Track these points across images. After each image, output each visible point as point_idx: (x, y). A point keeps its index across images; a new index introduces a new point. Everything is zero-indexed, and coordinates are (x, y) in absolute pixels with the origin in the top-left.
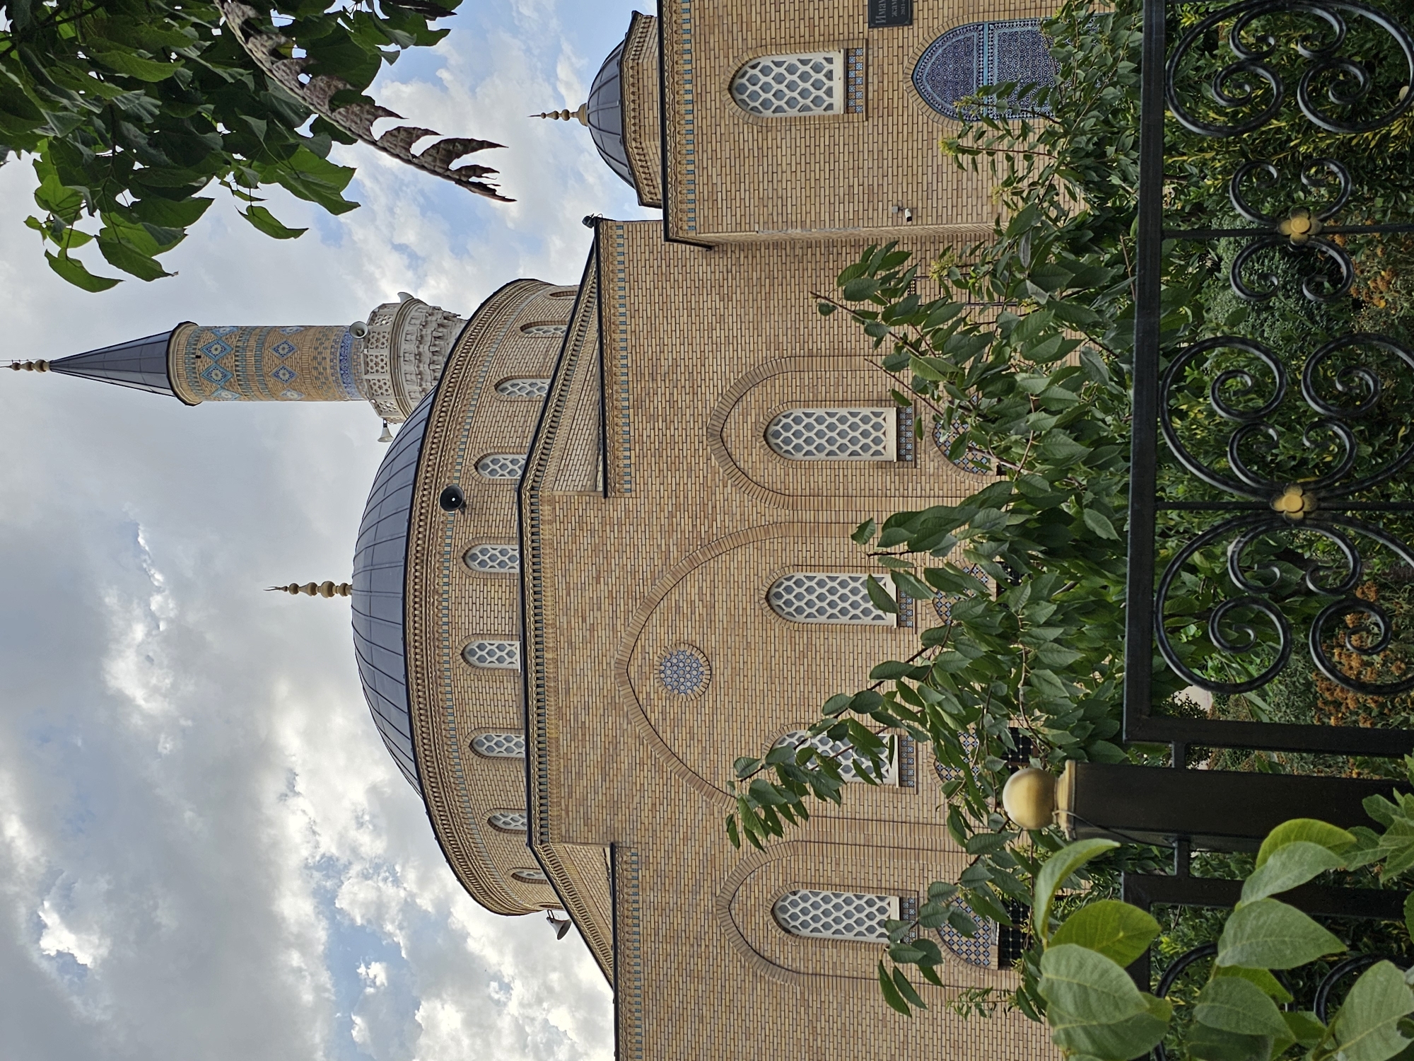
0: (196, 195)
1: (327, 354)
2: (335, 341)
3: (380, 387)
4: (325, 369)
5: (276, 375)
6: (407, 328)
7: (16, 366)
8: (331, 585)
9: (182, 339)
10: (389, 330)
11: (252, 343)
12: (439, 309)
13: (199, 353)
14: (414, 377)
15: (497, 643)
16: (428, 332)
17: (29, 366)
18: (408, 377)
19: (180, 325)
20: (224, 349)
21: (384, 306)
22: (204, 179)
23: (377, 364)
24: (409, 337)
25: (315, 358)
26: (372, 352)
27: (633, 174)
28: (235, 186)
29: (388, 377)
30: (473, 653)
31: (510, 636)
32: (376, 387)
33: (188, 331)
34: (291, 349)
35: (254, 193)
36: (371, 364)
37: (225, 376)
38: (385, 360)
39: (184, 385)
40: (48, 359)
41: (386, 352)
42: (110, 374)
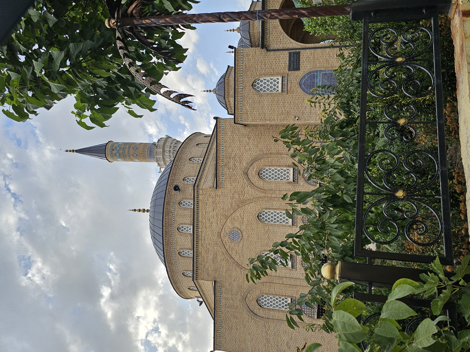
0: (115, 107)
1: (146, 150)
2: (148, 147)
3: (159, 159)
4: (145, 154)
5: (133, 155)
6: (167, 144)
7: (67, 151)
8: (144, 209)
9: (109, 145)
10: (163, 144)
11: (127, 147)
12: (176, 139)
13: (113, 149)
14: (168, 157)
15: (187, 226)
16: (172, 145)
17: (70, 151)
18: (167, 156)
19: (109, 142)
20: (120, 148)
21: (161, 138)
22: (117, 103)
23: (159, 153)
24: (167, 146)
25: (143, 151)
26: (158, 150)
27: (227, 107)
28: (125, 105)
29: (162, 156)
30: (180, 228)
31: (190, 224)
32: (158, 159)
33: (111, 143)
34: (137, 148)
35: (130, 106)
36: (157, 153)
37: (120, 155)
38: (161, 152)
39: (109, 157)
40: (75, 149)
41: (161, 150)
42: (90, 154)
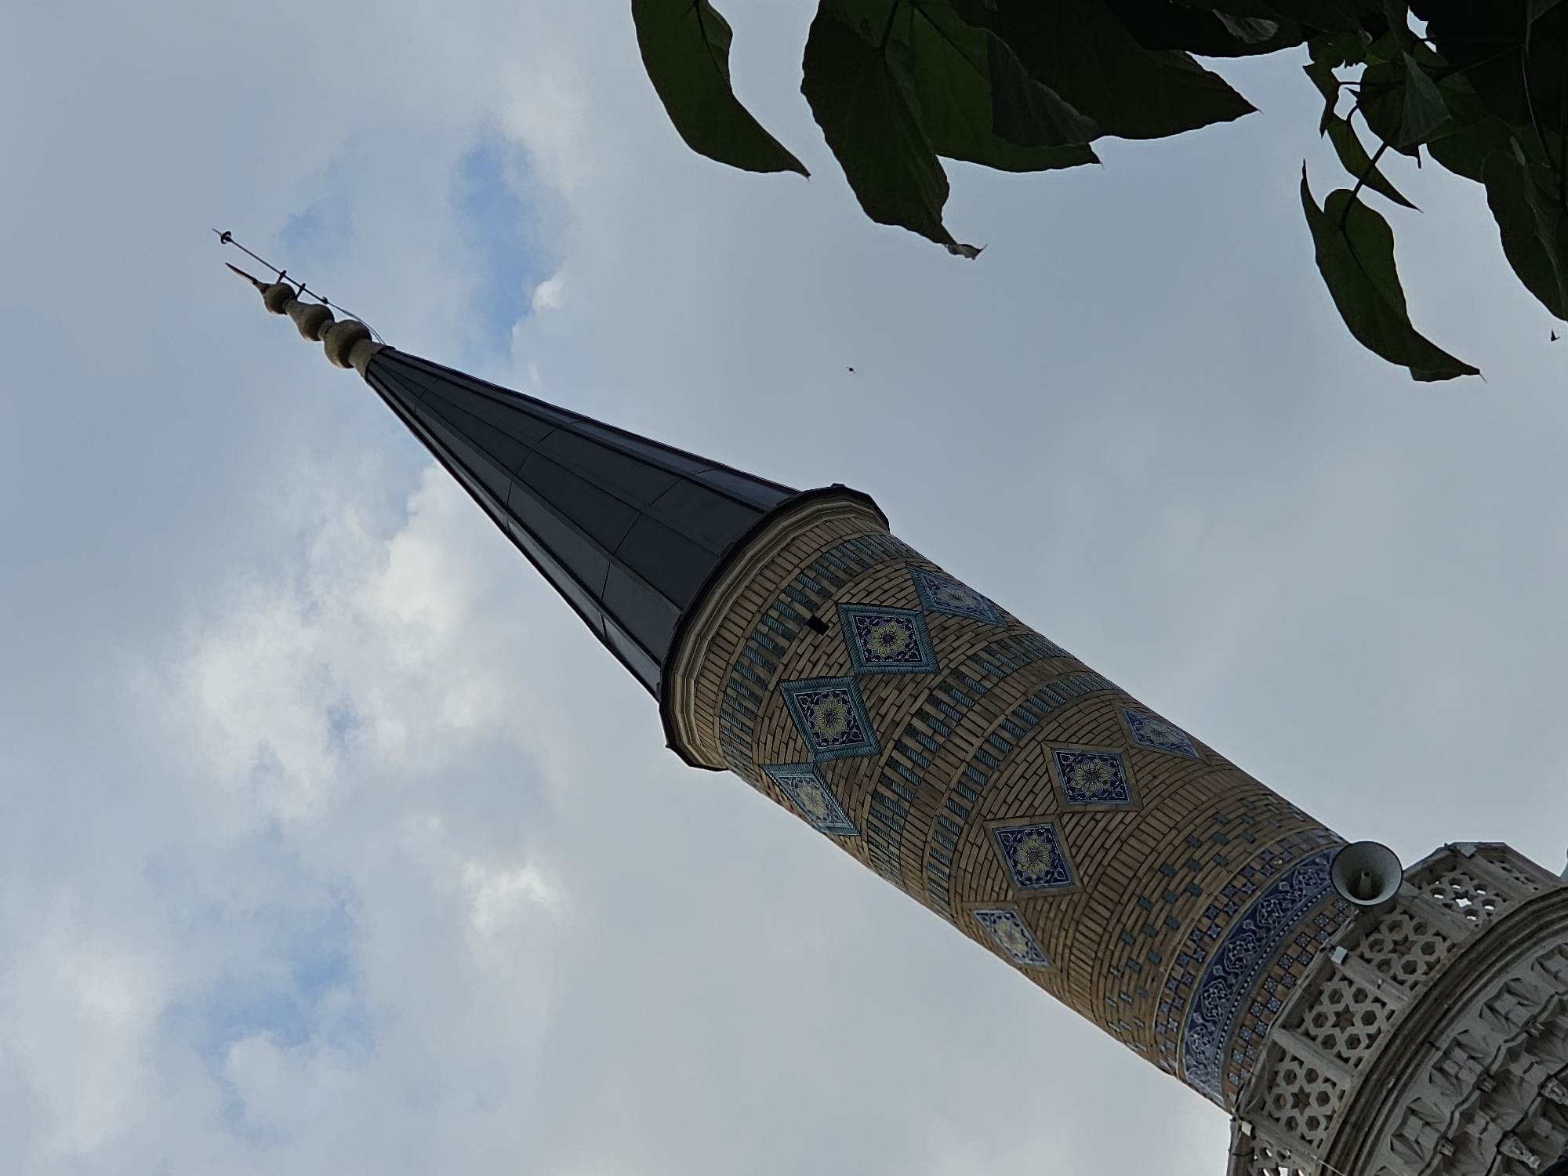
3: (1301, 1100)
7: (281, 298)
9: (812, 540)
10: (1459, 937)
11: (1011, 695)
13: (827, 614)
17: (317, 322)
18: (1414, 1127)
20: (910, 654)
23: (1343, 1019)
26: (1361, 975)
29: (1348, 1083)
32: (1285, 1091)
34: (1116, 791)
36: (1327, 1007)
37: (851, 736)
38: (1381, 1022)
39: (710, 684)
